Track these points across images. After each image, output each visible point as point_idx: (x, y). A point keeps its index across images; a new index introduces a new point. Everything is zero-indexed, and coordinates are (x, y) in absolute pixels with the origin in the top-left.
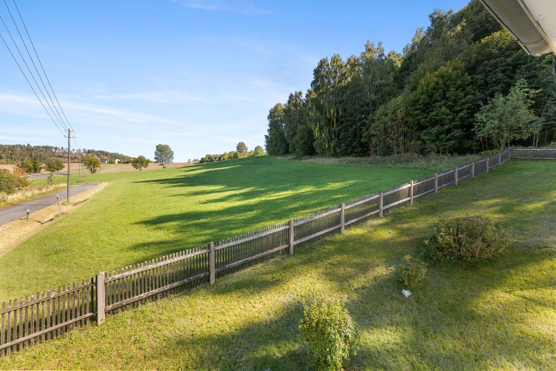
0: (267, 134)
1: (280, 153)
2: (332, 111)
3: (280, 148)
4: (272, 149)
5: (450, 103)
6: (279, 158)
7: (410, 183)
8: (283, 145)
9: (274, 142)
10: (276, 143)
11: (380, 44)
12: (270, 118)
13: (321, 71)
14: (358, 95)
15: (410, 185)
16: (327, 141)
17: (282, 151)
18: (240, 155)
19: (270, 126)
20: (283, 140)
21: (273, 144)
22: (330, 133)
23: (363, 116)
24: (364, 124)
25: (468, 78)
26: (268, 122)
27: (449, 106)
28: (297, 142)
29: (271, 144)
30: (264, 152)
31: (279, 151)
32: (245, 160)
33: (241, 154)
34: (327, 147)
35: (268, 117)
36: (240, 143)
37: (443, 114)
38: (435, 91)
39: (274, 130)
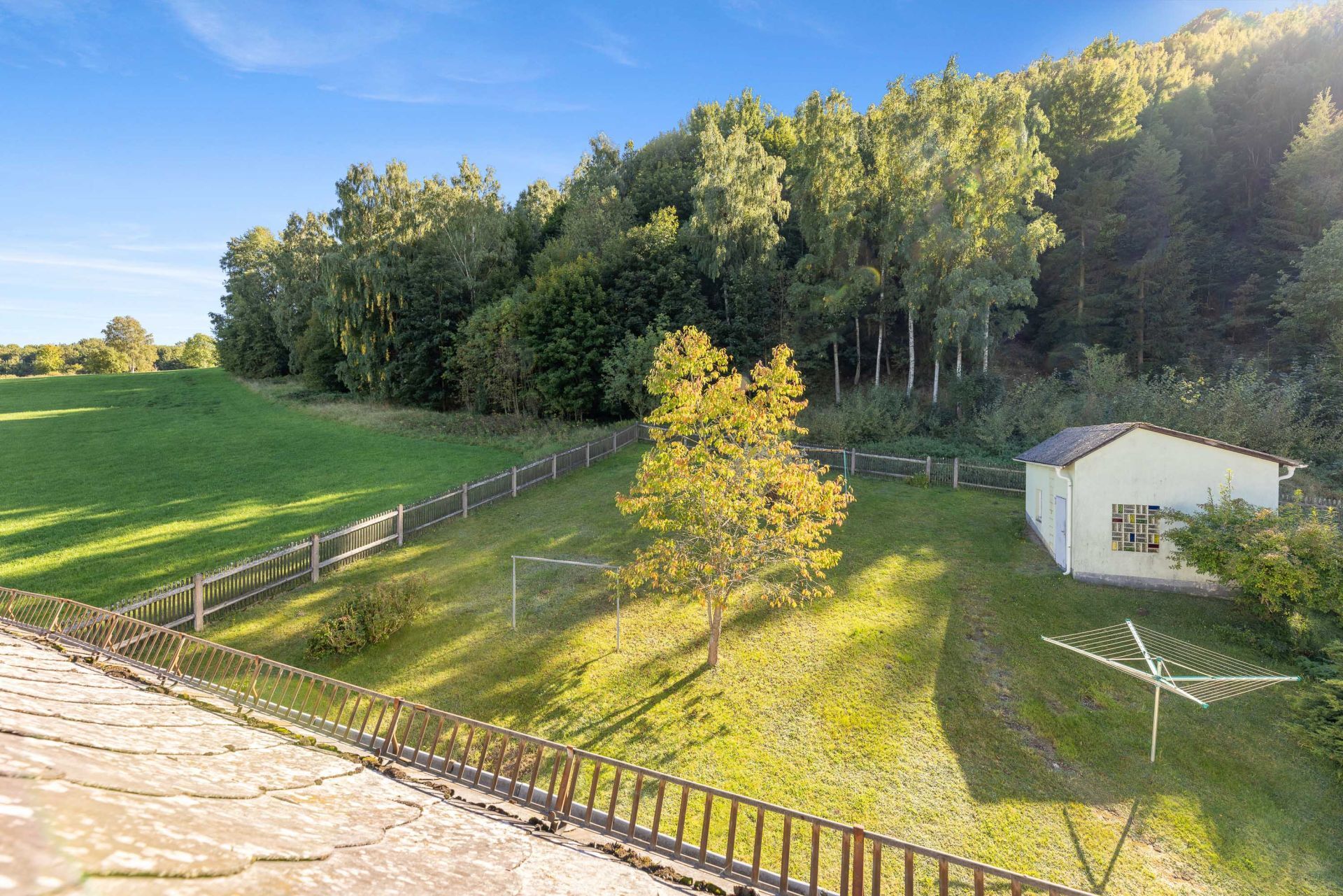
0: (221, 311)
1: (264, 370)
2: (379, 298)
3: (262, 356)
4: (236, 356)
5: (577, 333)
6: (254, 387)
7: (396, 510)
8: (272, 349)
9: (242, 339)
10: (250, 340)
11: (489, 171)
12: (230, 266)
13: (355, 192)
14: (436, 273)
15: (395, 513)
16: (368, 365)
17: (271, 365)
18: (120, 358)
19: (228, 289)
20: (270, 335)
21: (240, 345)
22: (378, 347)
23: (447, 323)
24: (449, 342)
25: (601, 293)
26: (223, 276)
27: (575, 337)
28: (308, 351)
29: (231, 341)
30: (208, 361)
31: (261, 364)
32: (125, 386)
33: (125, 355)
34: (369, 379)
35: (223, 262)
36: (117, 320)
37: (565, 350)
38: (555, 306)
39: (242, 302)
